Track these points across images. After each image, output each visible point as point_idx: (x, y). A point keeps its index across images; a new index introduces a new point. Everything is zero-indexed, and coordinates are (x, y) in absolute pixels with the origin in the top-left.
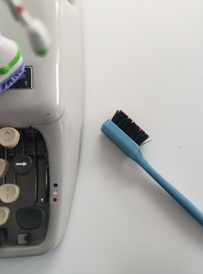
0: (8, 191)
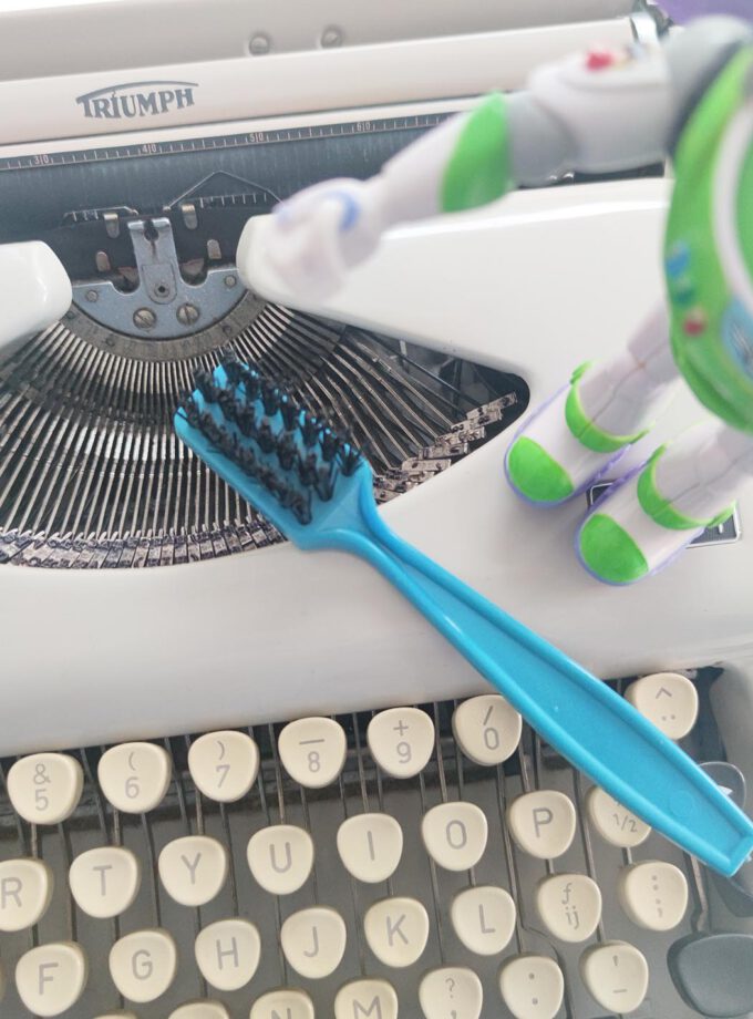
0: (656, 888)
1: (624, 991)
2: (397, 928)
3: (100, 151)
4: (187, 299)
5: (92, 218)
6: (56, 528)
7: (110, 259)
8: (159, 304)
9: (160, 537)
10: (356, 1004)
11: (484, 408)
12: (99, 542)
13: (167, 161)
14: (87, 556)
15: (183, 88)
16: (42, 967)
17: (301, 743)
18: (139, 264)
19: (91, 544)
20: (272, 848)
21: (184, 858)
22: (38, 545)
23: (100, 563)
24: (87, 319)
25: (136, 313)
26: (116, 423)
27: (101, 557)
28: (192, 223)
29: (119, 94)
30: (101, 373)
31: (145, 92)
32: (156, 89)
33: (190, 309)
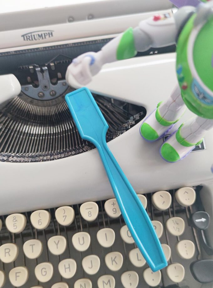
0: (186, 247)
1: (178, 276)
2: (114, 260)
3: (28, 50)
4: (53, 89)
5: (26, 68)
6: (18, 152)
7: (31, 79)
8: (45, 91)
9: (46, 154)
10: (103, 282)
11: (134, 116)
12: (30, 155)
13: (46, 52)
14: (26, 159)
15: (50, 32)
16: (16, 273)
17: (86, 209)
18: (39, 80)
19: (27, 156)
20: (79, 238)
21: (55, 242)
22: (13, 157)
23: (30, 161)
24: (25, 95)
25: (39, 94)
26: (34, 124)
27: (30, 159)
28: (53, 68)
29: (33, 34)
30: (29, 110)
31: (40, 33)
32: (43, 33)
33: (53, 92)
